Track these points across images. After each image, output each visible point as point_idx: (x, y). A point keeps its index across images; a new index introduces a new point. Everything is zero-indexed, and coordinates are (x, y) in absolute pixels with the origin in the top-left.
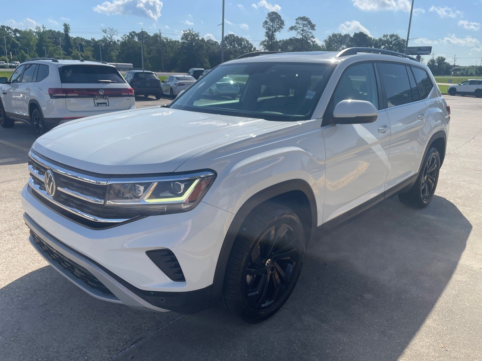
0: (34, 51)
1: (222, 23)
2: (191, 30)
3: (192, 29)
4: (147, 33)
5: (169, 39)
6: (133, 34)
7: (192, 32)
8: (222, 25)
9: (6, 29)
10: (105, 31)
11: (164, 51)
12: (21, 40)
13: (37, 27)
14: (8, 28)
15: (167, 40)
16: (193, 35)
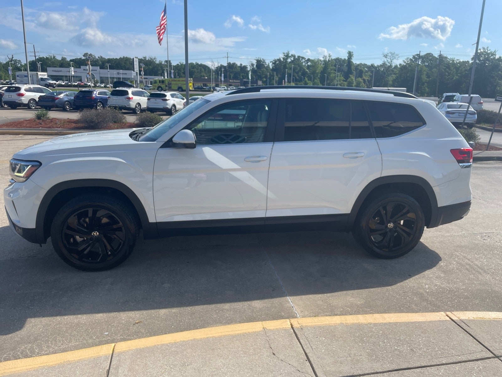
0: (319, 78)
1: (476, 42)
2: (486, 49)
3: (488, 47)
4: (432, 54)
5: (456, 60)
6: (416, 56)
7: (486, 51)
8: (476, 44)
9: (301, 58)
10: (386, 56)
11: (447, 74)
12: (310, 68)
13: (324, 56)
14: (303, 58)
15: (453, 61)
16: (488, 54)
